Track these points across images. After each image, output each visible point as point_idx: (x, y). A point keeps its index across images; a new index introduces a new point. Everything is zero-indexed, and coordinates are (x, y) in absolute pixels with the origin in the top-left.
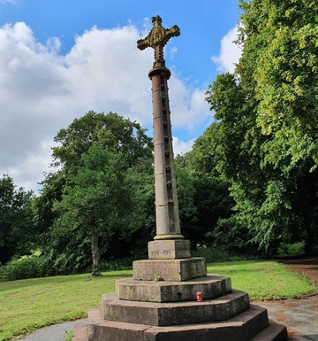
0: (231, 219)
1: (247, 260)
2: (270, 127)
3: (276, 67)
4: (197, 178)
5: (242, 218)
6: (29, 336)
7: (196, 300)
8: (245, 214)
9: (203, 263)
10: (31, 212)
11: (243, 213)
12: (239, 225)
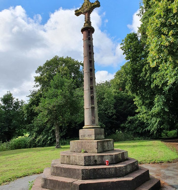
0: (135, 117)
1: (144, 139)
2: (155, 62)
3: (159, 25)
4: (117, 94)
5: (141, 116)
6: (12, 183)
7: (105, 164)
8: (143, 114)
9: (112, 142)
10: (23, 112)
11: (141, 113)
12: (140, 120)
